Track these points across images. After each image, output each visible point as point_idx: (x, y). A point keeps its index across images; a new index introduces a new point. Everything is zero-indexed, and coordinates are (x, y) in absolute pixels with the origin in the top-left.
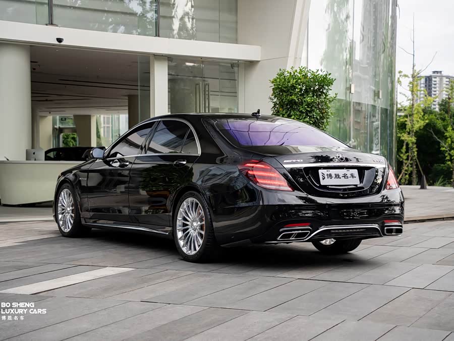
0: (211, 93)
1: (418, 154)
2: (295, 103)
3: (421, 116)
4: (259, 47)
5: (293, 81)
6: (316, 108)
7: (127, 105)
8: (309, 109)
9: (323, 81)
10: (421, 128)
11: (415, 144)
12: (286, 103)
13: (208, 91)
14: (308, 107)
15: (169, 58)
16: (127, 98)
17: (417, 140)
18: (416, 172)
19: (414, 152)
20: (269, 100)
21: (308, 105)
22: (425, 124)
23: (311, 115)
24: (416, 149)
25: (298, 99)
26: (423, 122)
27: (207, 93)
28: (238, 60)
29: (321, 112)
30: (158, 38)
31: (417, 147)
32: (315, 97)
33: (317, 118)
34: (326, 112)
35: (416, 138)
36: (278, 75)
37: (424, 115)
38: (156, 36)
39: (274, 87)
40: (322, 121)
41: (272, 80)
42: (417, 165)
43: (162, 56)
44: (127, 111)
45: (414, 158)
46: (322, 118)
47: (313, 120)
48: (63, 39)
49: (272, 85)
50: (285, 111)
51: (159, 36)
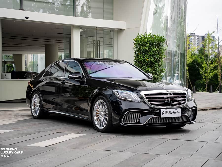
0: (101, 45)
1: (189, 76)
2: (147, 51)
3: (190, 56)
4: (125, 22)
5: (146, 40)
6: (157, 53)
7: (45, 49)
8: (154, 54)
9: (161, 40)
10: (191, 62)
11: (188, 70)
12: (142, 51)
13: (99, 44)
14: (153, 53)
15: (80, 27)
16: (45, 46)
17: (189, 68)
18: (188, 84)
19: (187, 74)
20: (133, 49)
21: (153, 52)
22: (193, 60)
23: (155, 57)
24: (188, 73)
25: (148, 49)
26: (191, 59)
27: (99, 45)
28: (114, 29)
29: (159, 55)
30: (74, 17)
31: (189, 72)
32: (157, 48)
33: (157, 58)
34: (161, 55)
35: (188, 68)
36: (137, 36)
37: (191, 56)
38: (74, 16)
39: (135, 42)
40: (160, 60)
41: (134, 39)
42: (189, 81)
43: (77, 26)
44: (45, 52)
45: (187, 78)
46: (160, 58)
47: (155, 59)
48: (28, 17)
49: (134, 41)
50: (141, 55)
51: (75, 16)
